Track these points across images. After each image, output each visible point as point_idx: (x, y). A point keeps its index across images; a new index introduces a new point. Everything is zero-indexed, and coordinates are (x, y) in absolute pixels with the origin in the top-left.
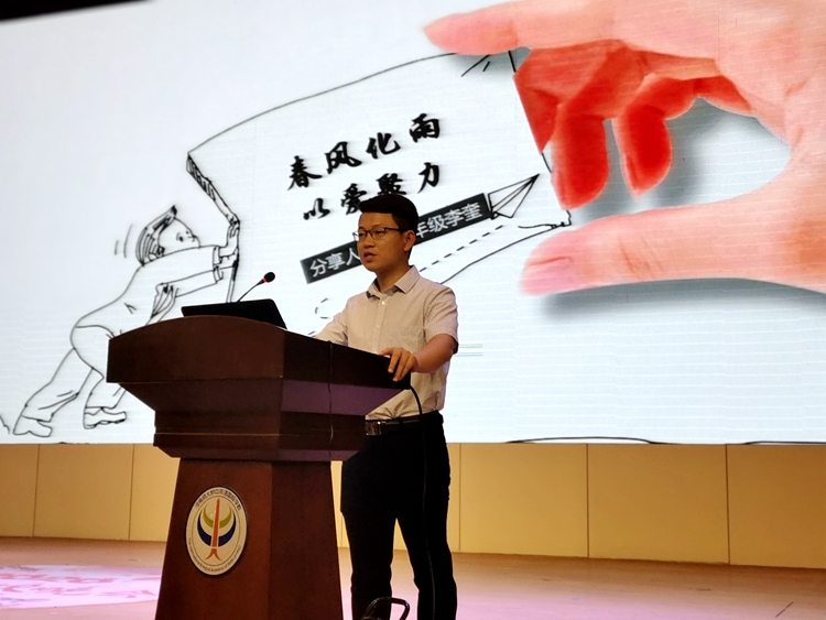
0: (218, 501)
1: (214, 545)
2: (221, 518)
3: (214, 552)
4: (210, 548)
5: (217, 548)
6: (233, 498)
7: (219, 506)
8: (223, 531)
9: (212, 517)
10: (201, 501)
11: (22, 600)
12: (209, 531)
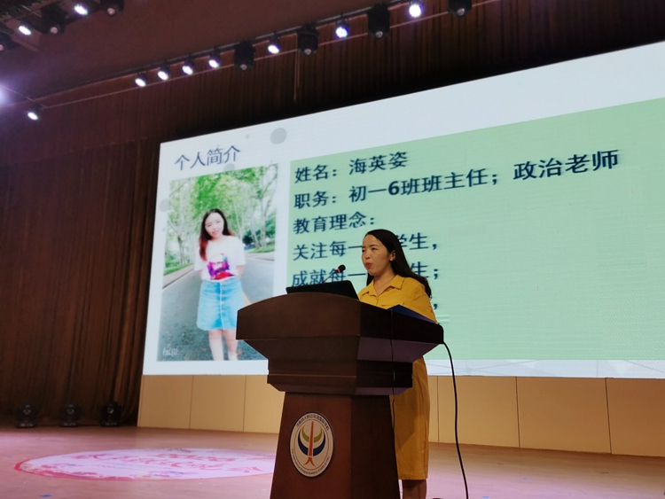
0: (313, 423)
2: (315, 435)
3: (310, 460)
4: (307, 457)
6: (323, 421)
7: (313, 427)
8: (316, 445)
9: (308, 434)
10: (300, 422)
11: (182, 473)
12: (306, 444)
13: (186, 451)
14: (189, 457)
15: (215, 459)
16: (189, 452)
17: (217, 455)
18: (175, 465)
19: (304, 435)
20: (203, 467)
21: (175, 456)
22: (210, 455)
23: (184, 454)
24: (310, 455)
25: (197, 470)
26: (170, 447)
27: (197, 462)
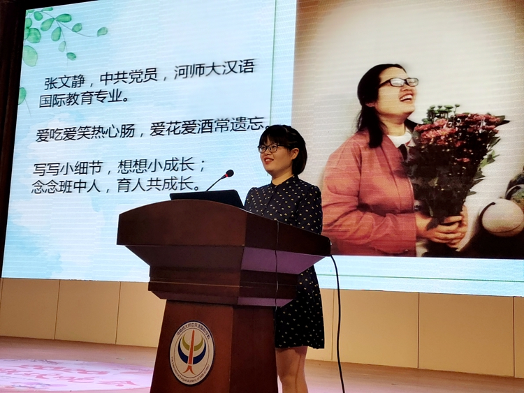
0: (194, 332)
1: (190, 363)
2: (195, 344)
3: (190, 368)
5: (192, 365)
6: (204, 330)
7: (194, 335)
8: (196, 354)
9: (189, 343)
10: (181, 331)
11: (49, 385)
13: (52, 362)
14: (56, 369)
15: (84, 372)
16: (56, 363)
17: (87, 368)
18: (41, 376)
19: (185, 342)
20: (72, 379)
21: (41, 368)
22: (79, 367)
23: (50, 365)
25: (66, 382)
26: (35, 359)
27: (65, 374)
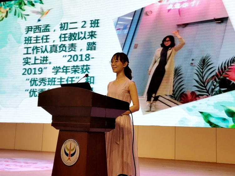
0: (71, 143)
3: (69, 159)
4: (68, 157)
7: (71, 145)
8: (72, 152)
9: (69, 148)
10: (65, 143)
11: (11, 169)
12: (68, 152)
13: (13, 159)
14: (14, 162)
15: (27, 163)
16: (14, 160)
17: (28, 161)
18: (7, 165)
19: (67, 148)
20: (21, 166)
21: (7, 161)
22: (25, 161)
23: (12, 160)
24: (69, 156)
25: (18, 167)
26: (5, 158)
27: (18, 164)
